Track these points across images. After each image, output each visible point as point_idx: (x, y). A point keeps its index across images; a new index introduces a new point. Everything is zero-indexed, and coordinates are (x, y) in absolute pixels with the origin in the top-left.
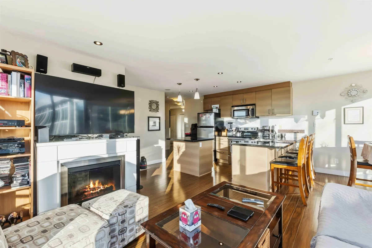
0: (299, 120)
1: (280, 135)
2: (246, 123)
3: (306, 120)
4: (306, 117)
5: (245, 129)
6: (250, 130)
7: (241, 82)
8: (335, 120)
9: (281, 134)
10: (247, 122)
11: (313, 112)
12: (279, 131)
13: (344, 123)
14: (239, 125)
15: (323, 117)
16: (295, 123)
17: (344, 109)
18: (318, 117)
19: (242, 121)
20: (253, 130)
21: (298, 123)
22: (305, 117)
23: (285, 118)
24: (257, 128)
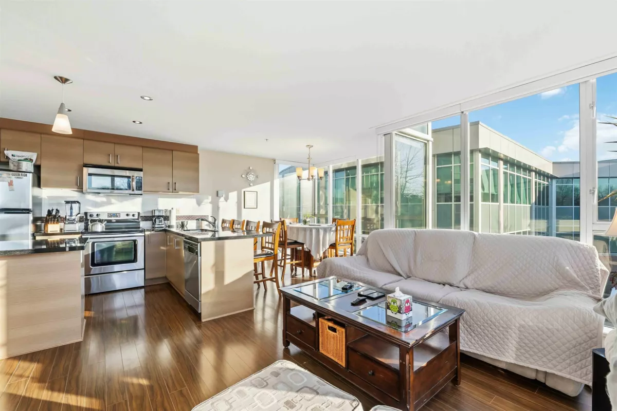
0: (202, 202)
1: (180, 223)
2: (109, 203)
3: (210, 203)
4: (210, 198)
5: (110, 215)
6: (123, 217)
7: (141, 123)
8: (237, 204)
9: (182, 223)
10: (113, 200)
11: (218, 192)
12: (178, 218)
13: (244, 208)
14: (90, 208)
15: (226, 199)
16: (197, 206)
17: (244, 192)
18: (222, 199)
19: (101, 199)
20: (131, 217)
21: (201, 206)
22: (208, 199)
23: (184, 197)
24: (139, 213)
